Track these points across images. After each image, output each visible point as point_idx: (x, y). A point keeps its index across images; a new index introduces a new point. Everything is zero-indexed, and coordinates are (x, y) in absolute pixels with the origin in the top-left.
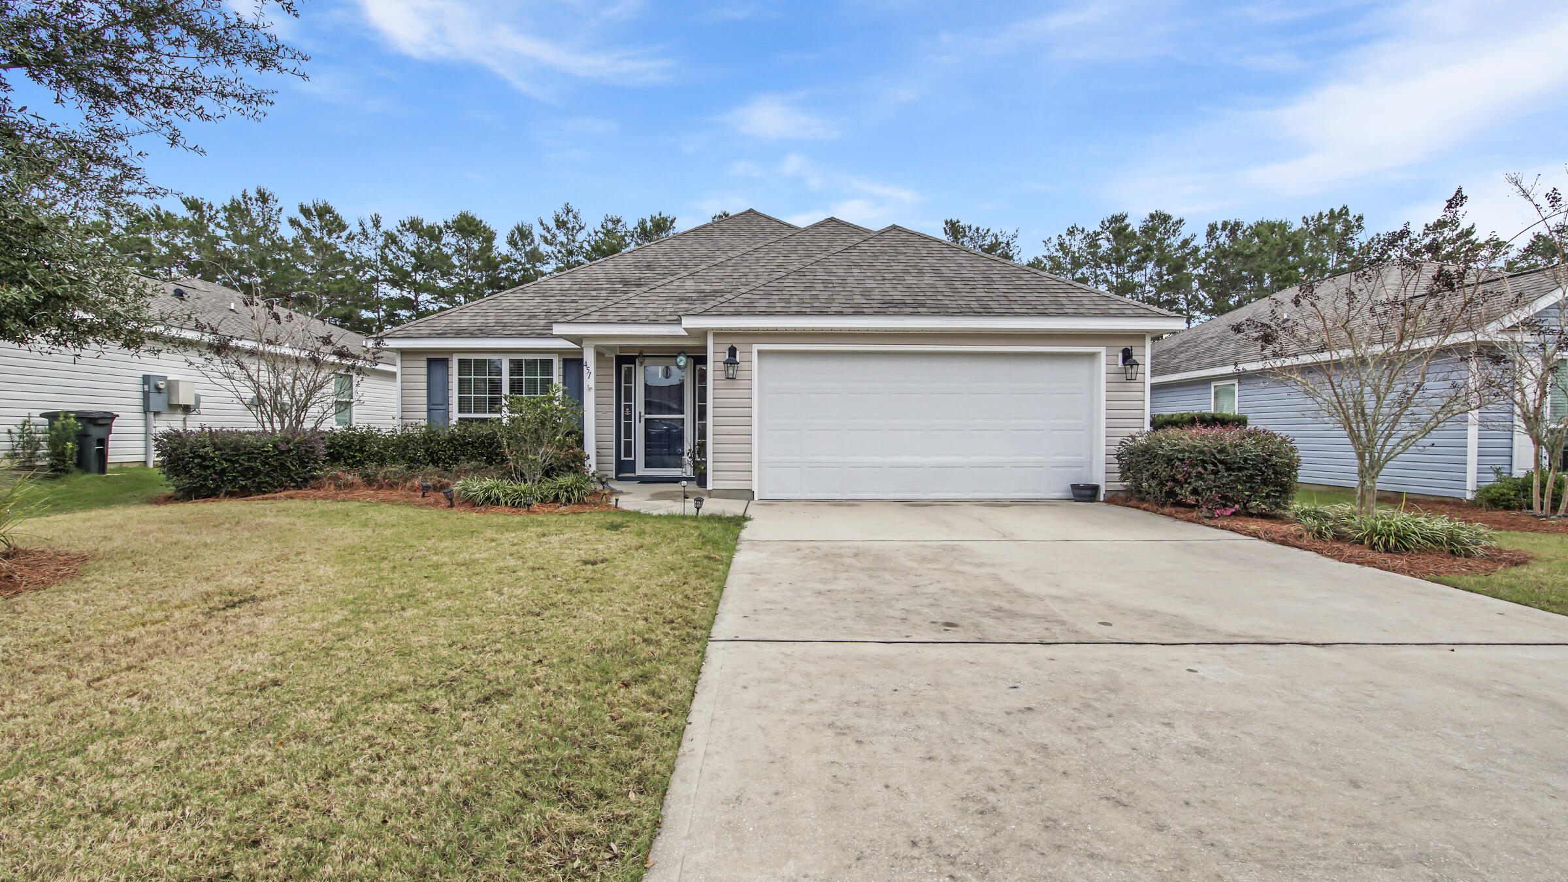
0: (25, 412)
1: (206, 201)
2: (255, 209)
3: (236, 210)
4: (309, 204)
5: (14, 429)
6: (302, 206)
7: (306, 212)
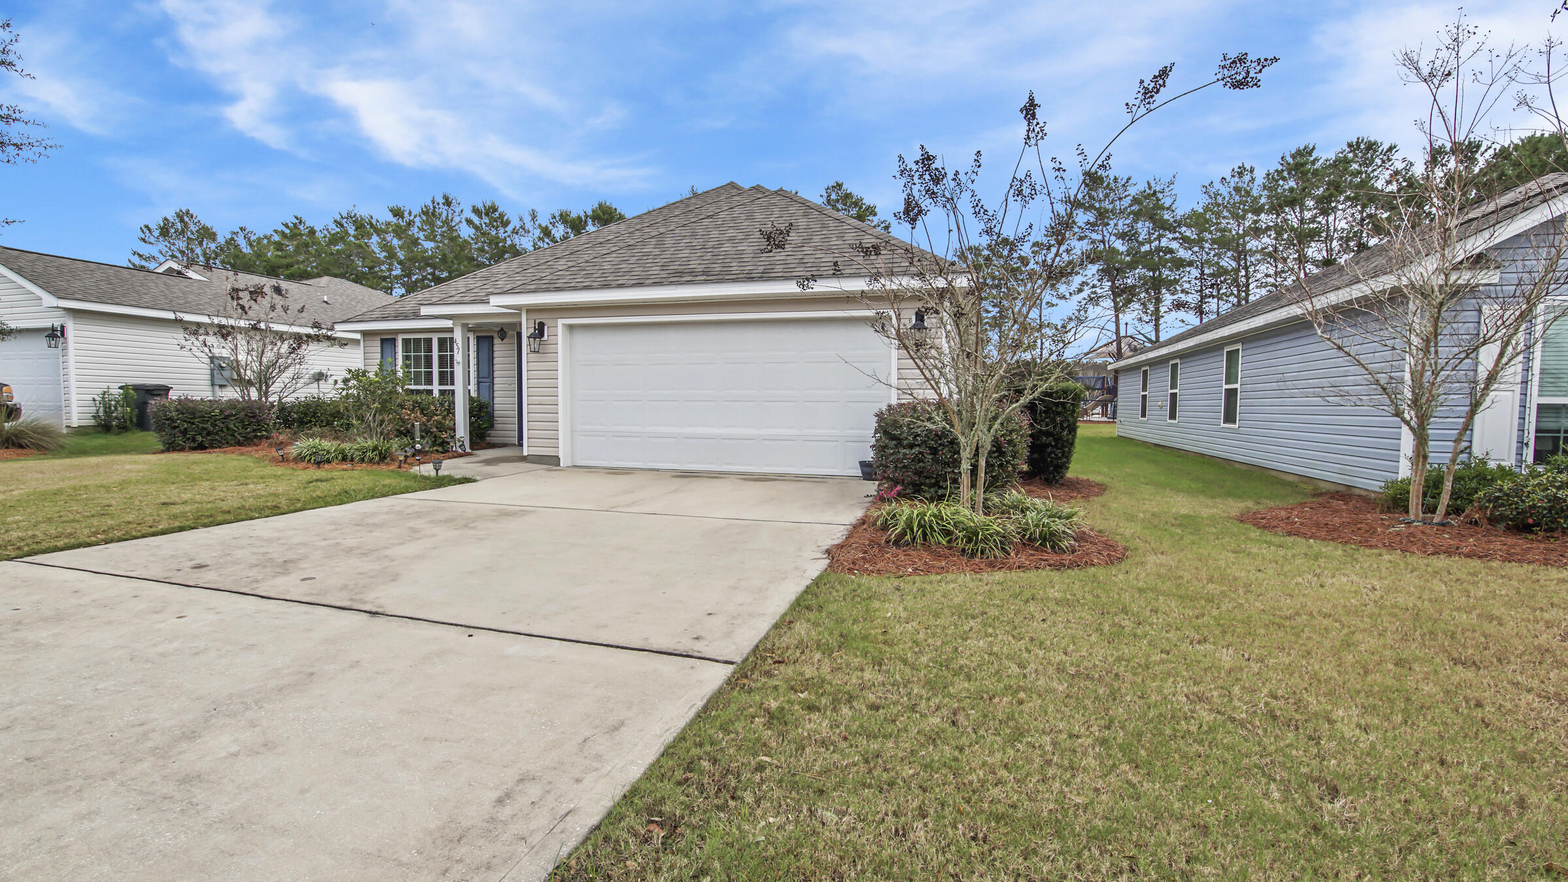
0: (105, 385)
1: (407, 209)
2: (443, 210)
3: (429, 215)
4: (480, 206)
5: (97, 398)
6: (474, 207)
7: (476, 211)
